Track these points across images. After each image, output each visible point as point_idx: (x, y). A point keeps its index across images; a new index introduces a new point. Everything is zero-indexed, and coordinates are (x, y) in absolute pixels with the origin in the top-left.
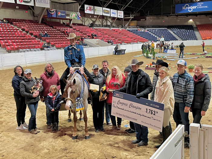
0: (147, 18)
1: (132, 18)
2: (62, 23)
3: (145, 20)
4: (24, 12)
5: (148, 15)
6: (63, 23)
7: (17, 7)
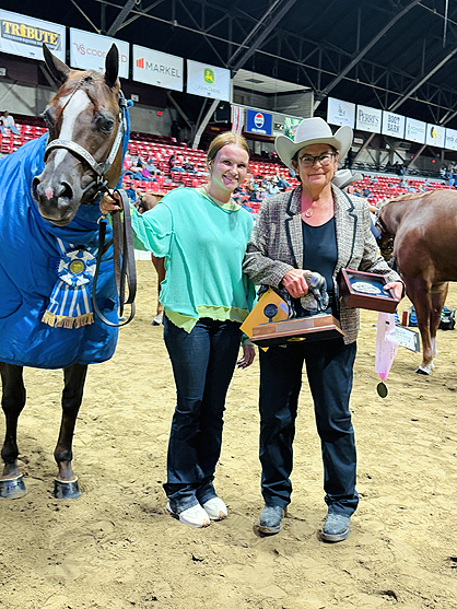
2: (259, 152)
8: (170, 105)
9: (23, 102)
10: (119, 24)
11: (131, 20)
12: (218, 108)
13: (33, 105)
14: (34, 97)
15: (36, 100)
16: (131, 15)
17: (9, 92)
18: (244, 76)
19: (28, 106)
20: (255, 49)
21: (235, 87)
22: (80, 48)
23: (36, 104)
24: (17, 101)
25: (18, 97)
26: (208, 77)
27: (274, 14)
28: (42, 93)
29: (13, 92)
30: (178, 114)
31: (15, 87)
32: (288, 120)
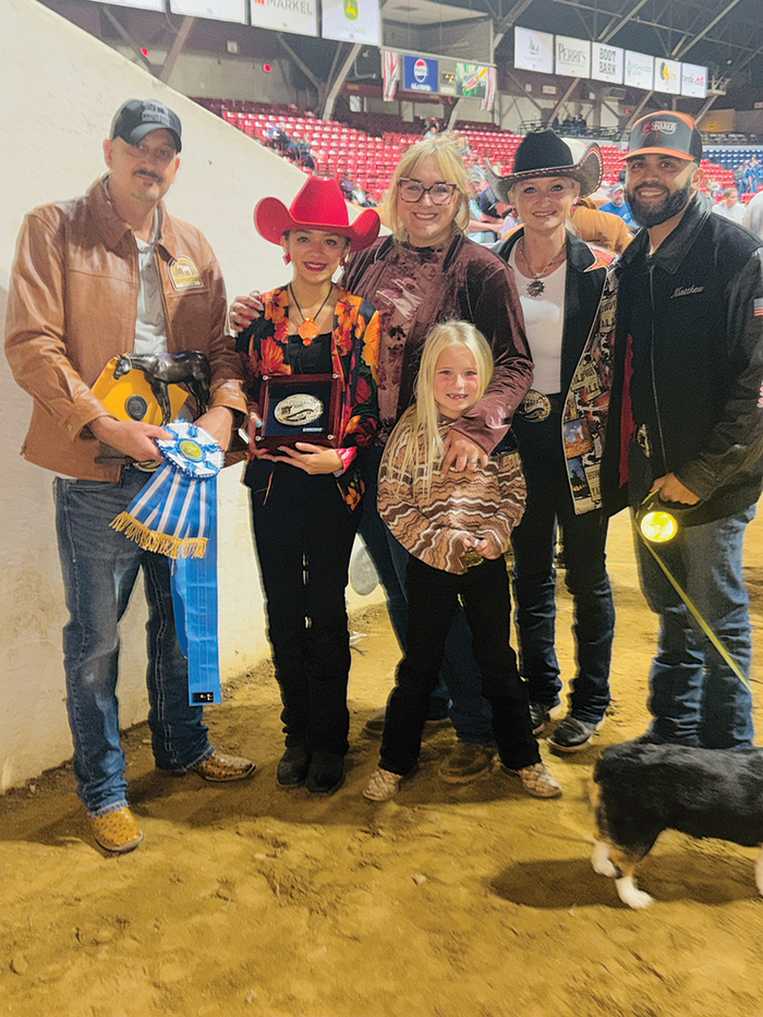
4: (258, 66)
7: (233, 47)
8: (282, 55)
12: (360, 57)
26: (349, 10)
30: (295, 66)
32: (460, 67)
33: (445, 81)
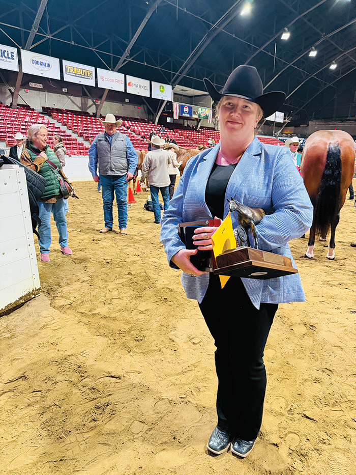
0: (310, 122)
1: (288, 122)
2: (186, 125)
3: (307, 126)
4: (136, 107)
5: (312, 118)
6: (188, 125)
7: (127, 100)
8: (144, 103)
9: (76, 104)
10: (119, 65)
11: (125, 63)
12: (166, 104)
13: (80, 106)
14: (80, 102)
15: (82, 103)
16: (125, 60)
17: (69, 100)
18: (179, 88)
19: (78, 106)
20: (184, 75)
21: (175, 94)
22: (102, 78)
23: (82, 105)
24: (73, 104)
25: (74, 102)
26: (161, 89)
27: (192, 58)
28: (84, 100)
29: (71, 100)
30: (148, 108)
31: (72, 97)
32: (200, 109)
33: (195, 113)
